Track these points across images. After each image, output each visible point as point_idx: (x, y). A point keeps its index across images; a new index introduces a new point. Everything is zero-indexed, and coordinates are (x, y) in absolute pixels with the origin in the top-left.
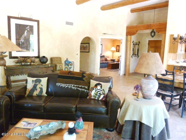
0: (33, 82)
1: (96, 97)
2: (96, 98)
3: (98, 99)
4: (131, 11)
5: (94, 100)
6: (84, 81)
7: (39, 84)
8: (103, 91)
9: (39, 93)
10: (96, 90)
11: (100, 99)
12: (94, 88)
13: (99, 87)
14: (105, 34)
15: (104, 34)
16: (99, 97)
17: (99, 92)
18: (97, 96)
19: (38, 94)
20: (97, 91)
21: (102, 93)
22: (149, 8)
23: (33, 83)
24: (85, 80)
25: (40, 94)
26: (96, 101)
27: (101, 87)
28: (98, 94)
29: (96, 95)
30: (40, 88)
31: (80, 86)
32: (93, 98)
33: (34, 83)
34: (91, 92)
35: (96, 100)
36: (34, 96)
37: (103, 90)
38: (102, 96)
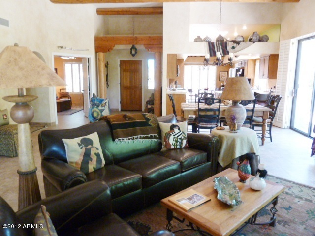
0: (81, 146)
1: (177, 145)
2: (178, 147)
3: (181, 146)
4: (97, 11)
5: (175, 149)
6: (151, 126)
7: (92, 147)
8: (183, 134)
9: (96, 165)
10: (174, 135)
11: (183, 146)
12: (171, 133)
13: (176, 130)
14: (62, 47)
15: (59, 48)
16: (181, 143)
17: (179, 137)
18: (178, 143)
19: (95, 167)
20: (176, 136)
21: (183, 137)
22: (129, 11)
23: (81, 148)
24: (151, 124)
25: (99, 166)
26: (178, 151)
27: (179, 129)
28: (179, 140)
29: (177, 141)
30: (95, 154)
31: (149, 135)
32: (172, 147)
33: (84, 148)
34: (169, 140)
35: (178, 149)
36: (91, 173)
37: (183, 132)
38: (185, 142)
